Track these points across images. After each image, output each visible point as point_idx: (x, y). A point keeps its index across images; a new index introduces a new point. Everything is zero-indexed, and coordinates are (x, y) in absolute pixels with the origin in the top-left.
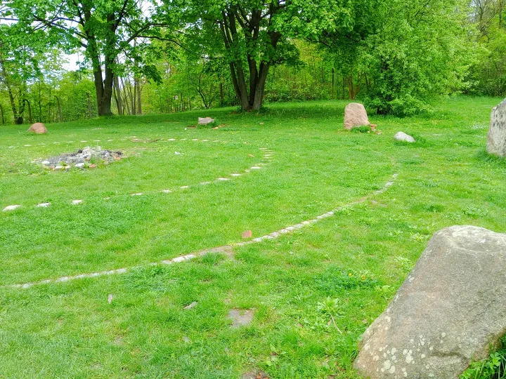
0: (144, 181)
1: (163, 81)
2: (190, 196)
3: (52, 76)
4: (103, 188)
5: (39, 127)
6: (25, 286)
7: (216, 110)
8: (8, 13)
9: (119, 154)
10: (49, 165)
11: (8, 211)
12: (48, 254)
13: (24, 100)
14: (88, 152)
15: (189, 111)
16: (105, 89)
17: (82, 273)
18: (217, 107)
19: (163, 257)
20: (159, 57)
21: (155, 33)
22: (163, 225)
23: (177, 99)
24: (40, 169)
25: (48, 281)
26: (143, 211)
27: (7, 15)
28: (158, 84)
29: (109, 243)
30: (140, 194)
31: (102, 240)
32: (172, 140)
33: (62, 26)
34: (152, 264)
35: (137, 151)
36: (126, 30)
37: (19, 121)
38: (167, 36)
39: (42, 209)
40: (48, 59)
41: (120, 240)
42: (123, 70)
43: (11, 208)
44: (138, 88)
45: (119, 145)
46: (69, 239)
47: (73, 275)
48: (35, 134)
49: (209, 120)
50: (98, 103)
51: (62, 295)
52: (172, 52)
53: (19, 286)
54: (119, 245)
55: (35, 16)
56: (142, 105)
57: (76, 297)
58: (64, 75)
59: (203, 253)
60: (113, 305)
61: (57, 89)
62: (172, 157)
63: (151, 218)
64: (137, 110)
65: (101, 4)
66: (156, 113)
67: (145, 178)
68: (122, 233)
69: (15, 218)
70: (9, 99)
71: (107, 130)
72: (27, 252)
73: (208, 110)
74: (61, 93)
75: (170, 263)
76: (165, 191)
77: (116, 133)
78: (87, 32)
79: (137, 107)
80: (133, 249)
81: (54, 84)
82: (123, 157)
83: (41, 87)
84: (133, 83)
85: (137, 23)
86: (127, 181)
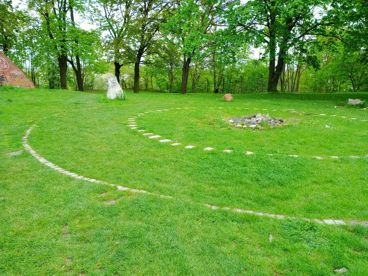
0: (299, 146)
1: (321, 67)
2: (340, 167)
3: (241, 62)
4: (268, 146)
5: (229, 96)
6: (214, 208)
7: (364, 93)
8: (224, 22)
9: (281, 121)
10: (233, 123)
11: (207, 150)
12: (229, 188)
13: (221, 78)
14: (260, 117)
15: (337, 93)
16: (276, 73)
17: (251, 209)
18: (364, 91)
19: (315, 215)
20: (320, 50)
21: (321, 31)
22: (315, 186)
23: (329, 82)
24: (227, 125)
25: (228, 208)
26: (298, 171)
27: (222, 23)
28: (316, 70)
29: (271, 191)
30: (296, 156)
31: (266, 187)
32: (323, 115)
33: (254, 29)
34: (306, 219)
35: (295, 121)
36: (299, 29)
37: (216, 91)
38: (331, 33)
39: (227, 153)
40: (241, 51)
41: (279, 191)
42: (290, 60)
43: (209, 149)
44: (299, 72)
45: (281, 115)
46: (244, 180)
47: (244, 210)
48: (225, 101)
49: (358, 101)
50: (269, 82)
51: (236, 223)
52: (333, 45)
53: (210, 206)
54: (278, 194)
55: (239, 23)
56: (300, 85)
57: (246, 228)
58: (248, 62)
59: (353, 223)
60: (273, 245)
61: (243, 71)
62: (323, 129)
63: (305, 178)
64: (295, 89)
65: (285, 12)
66: (311, 92)
67: (301, 144)
68: (281, 185)
69: (210, 157)
70: (213, 76)
71: (273, 102)
72: (217, 183)
73: (356, 93)
74: (244, 74)
75: (321, 223)
76: (318, 157)
77: (279, 105)
78: (271, 33)
79: (296, 86)
80: (290, 202)
81: (241, 68)
82: (284, 124)
83: (233, 70)
84: (295, 69)
85: (308, 24)
86: (286, 144)
